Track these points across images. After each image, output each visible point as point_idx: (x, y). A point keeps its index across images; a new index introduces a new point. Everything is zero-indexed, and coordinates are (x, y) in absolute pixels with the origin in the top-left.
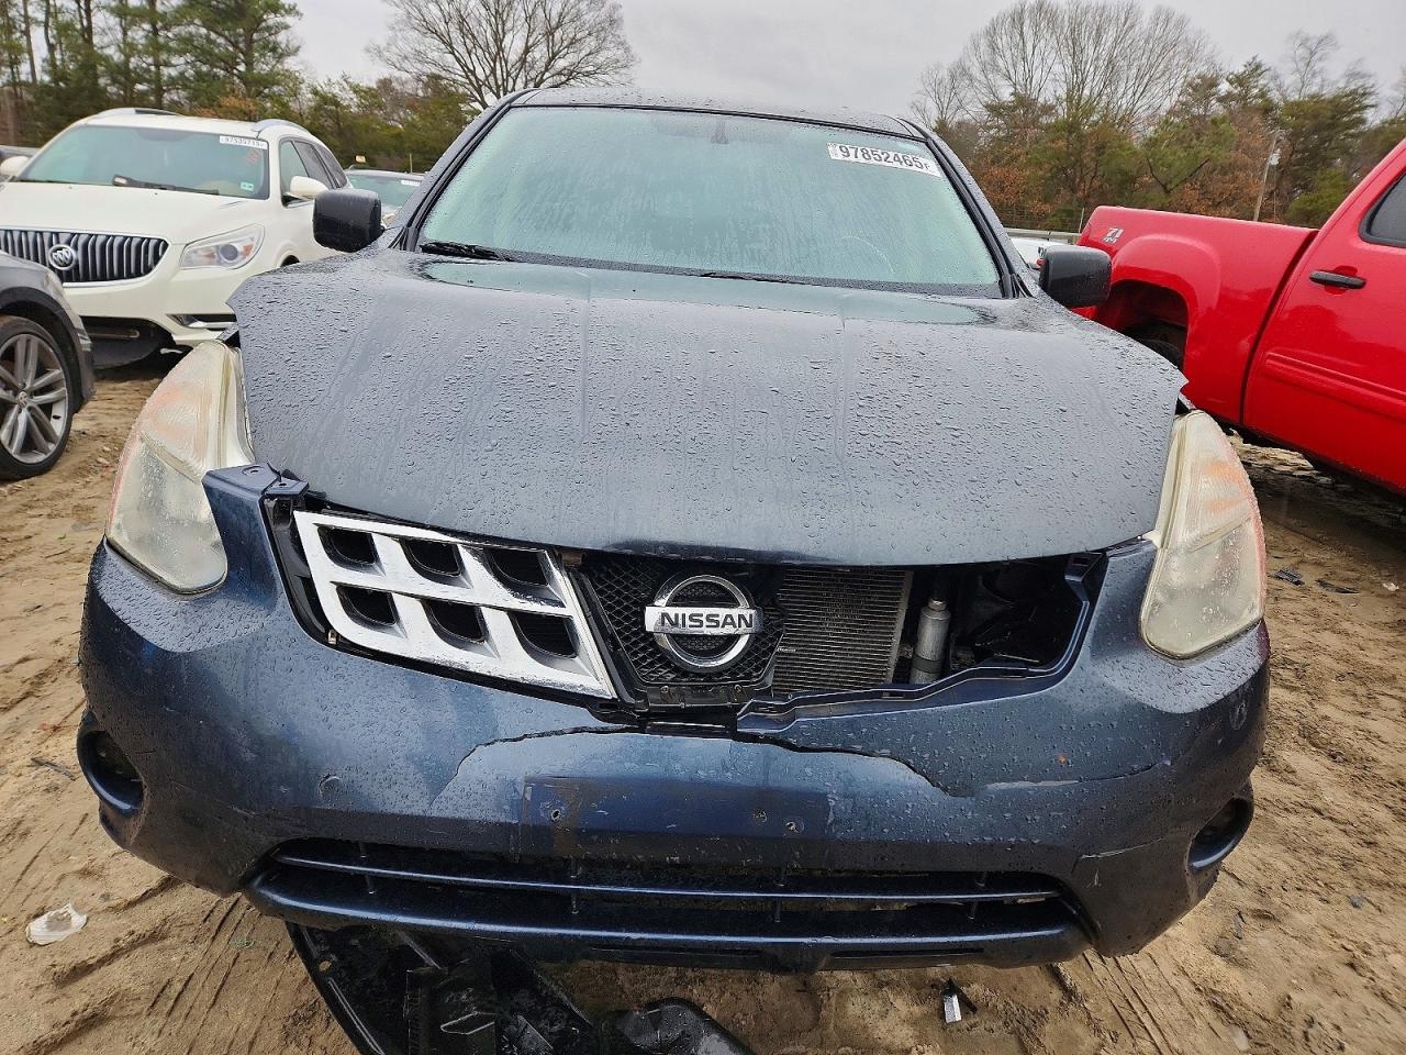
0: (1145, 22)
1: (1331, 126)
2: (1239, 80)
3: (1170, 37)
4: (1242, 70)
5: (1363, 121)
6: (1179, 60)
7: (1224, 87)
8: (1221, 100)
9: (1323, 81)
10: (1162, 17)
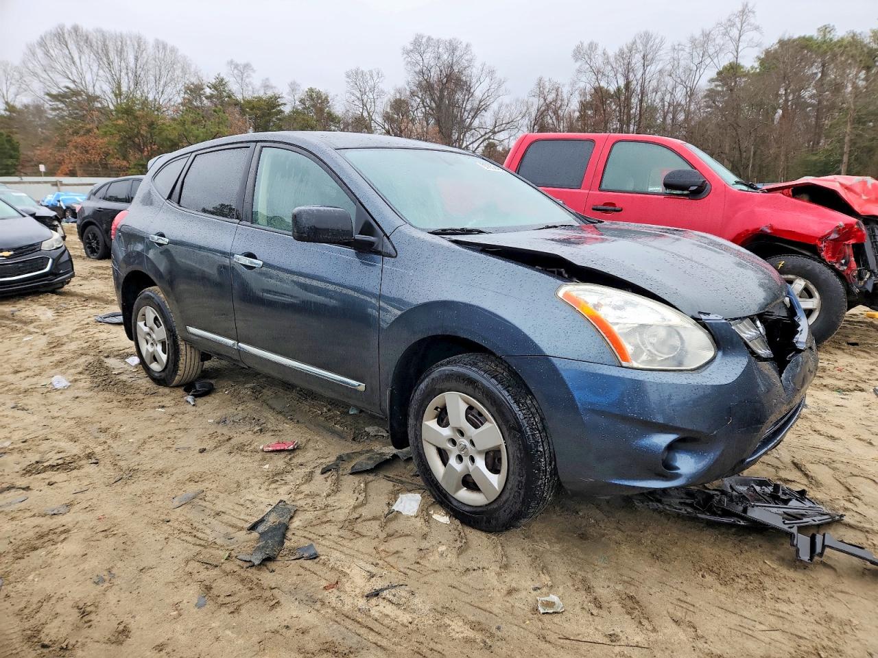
0: (150, 49)
1: (269, 114)
2: (215, 87)
3: (168, 58)
4: (214, 81)
5: (281, 112)
6: (178, 72)
7: (208, 91)
8: (207, 98)
9: (253, 89)
10: (161, 47)
